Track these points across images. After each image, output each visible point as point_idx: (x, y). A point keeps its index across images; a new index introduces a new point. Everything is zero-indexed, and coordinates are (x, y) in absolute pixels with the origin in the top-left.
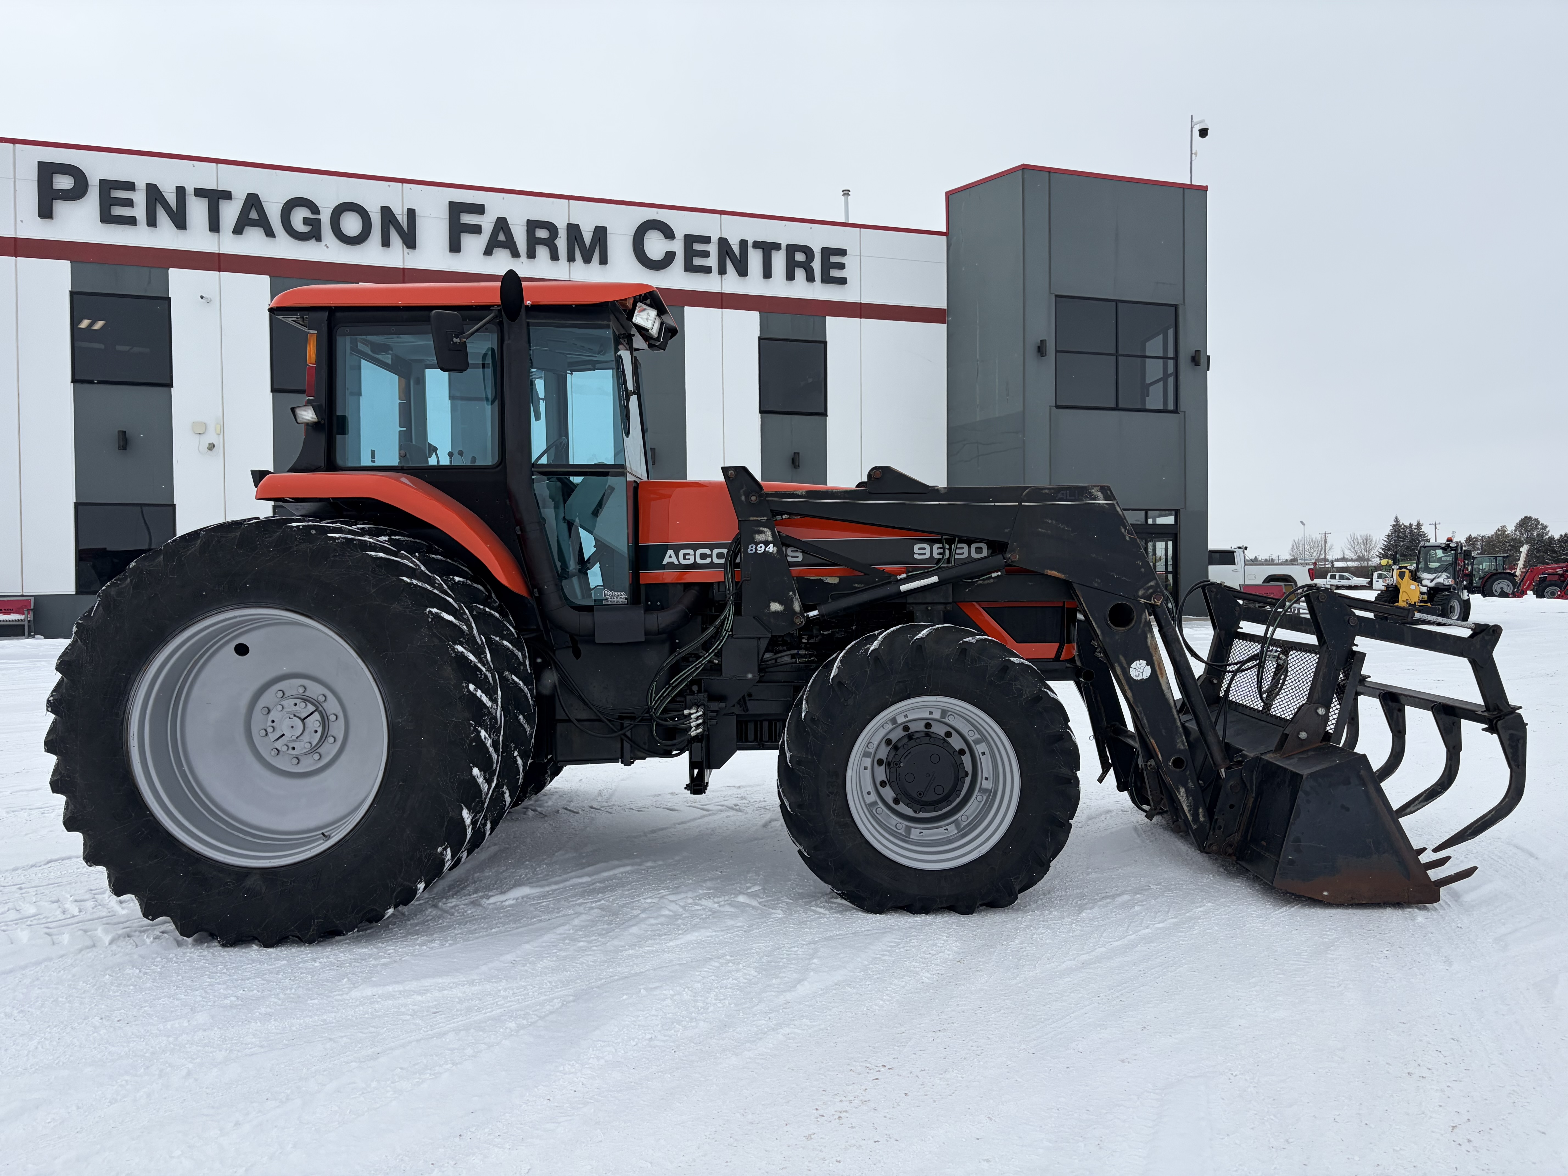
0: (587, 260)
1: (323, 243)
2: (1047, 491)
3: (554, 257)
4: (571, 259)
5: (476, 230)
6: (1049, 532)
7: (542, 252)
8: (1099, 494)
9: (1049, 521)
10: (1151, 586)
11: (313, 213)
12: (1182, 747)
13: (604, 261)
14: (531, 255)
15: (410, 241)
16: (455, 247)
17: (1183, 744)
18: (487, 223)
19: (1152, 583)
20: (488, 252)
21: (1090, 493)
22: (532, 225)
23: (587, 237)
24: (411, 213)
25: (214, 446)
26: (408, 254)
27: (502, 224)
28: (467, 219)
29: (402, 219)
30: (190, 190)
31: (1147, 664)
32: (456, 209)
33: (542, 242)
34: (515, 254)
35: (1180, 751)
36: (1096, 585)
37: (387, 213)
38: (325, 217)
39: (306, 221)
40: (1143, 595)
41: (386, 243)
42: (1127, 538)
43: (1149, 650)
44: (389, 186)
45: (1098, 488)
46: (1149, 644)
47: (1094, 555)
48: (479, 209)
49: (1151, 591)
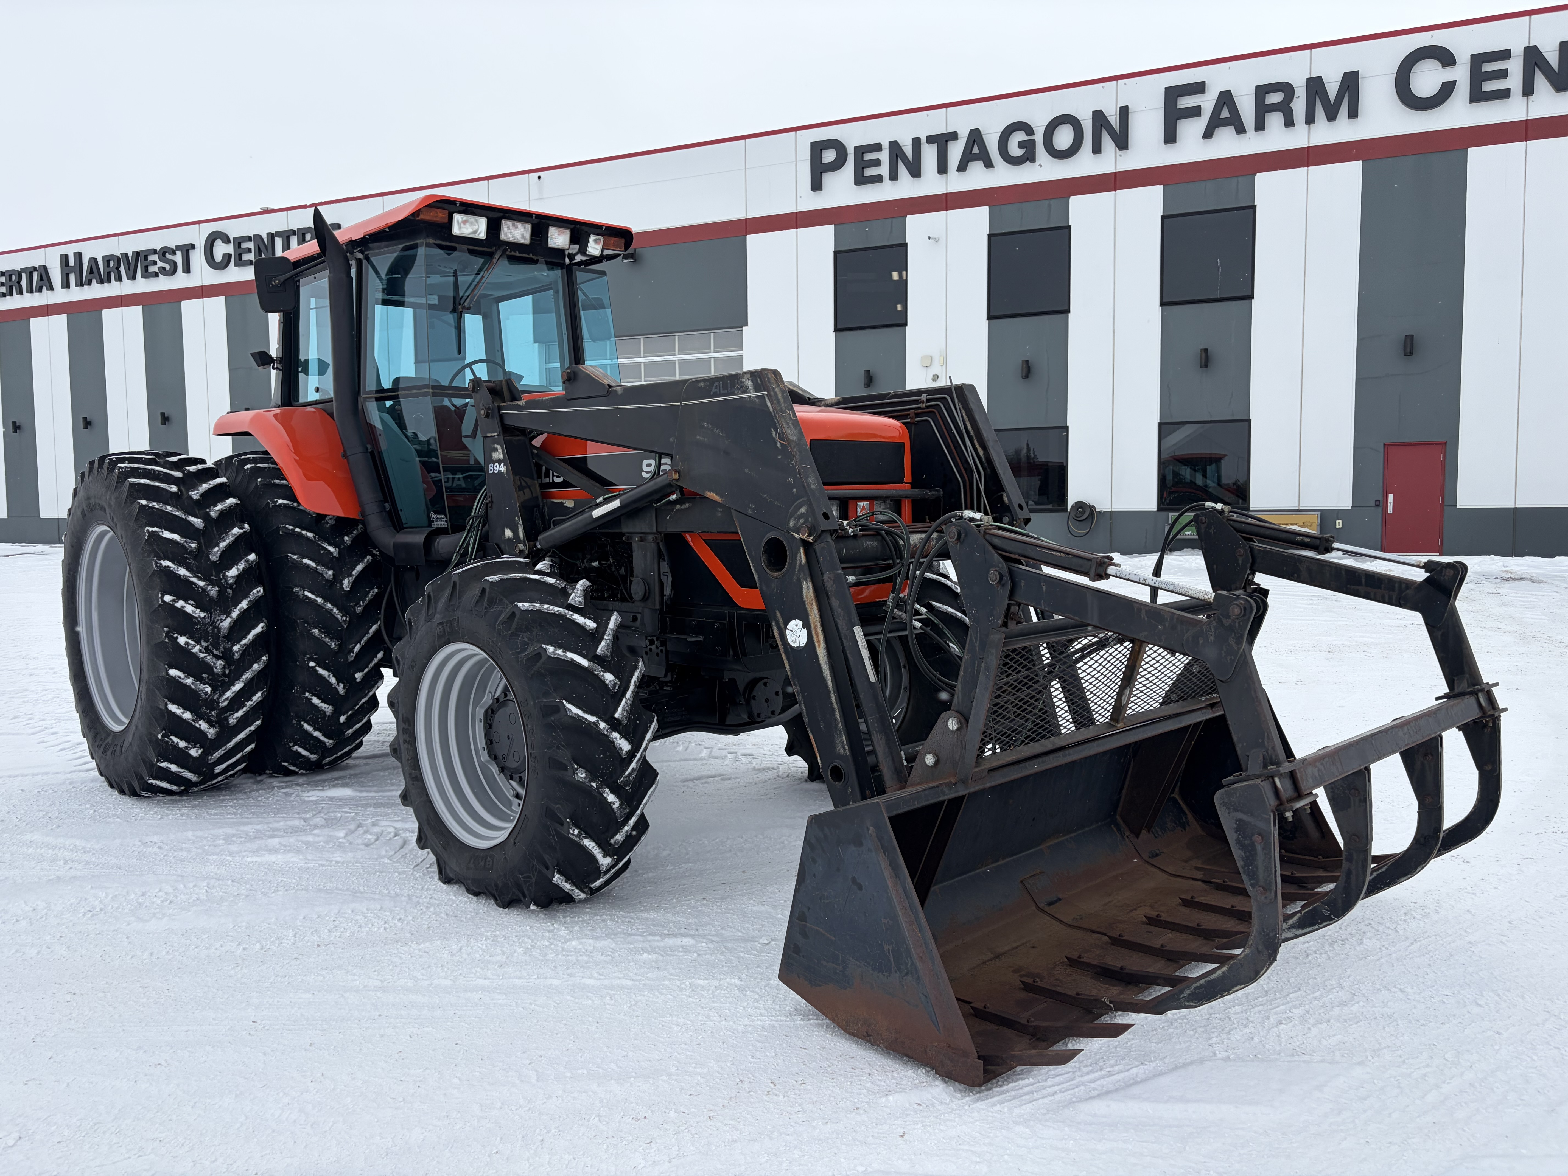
0: (1332, 116)
1: (1037, 163)
2: (702, 384)
3: (1289, 122)
4: (1310, 119)
5: (1195, 112)
6: (706, 440)
7: (1275, 120)
8: (750, 384)
9: (706, 424)
10: (802, 514)
11: (1028, 135)
12: (842, 752)
13: (1353, 113)
14: (1260, 126)
15: (1122, 142)
16: (1170, 137)
17: (844, 748)
18: (1207, 102)
19: (803, 510)
20: (1208, 134)
21: (742, 382)
22: (1262, 91)
23: (1332, 90)
24: (1124, 112)
25: (938, 377)
26: (1121, 156)
27: (1226, 99)
28: (1186, 102)
29: (1114, 120)
30: (924, 139)
31: (804, 626)
32: (1173, 94)
33: (1274, 108)
34: (1241, 129)
35: (840, 757)
36: (750, 512)
37: (1099, 117)
38: (1039, 137)
39: (1021, 145)
40: (795, 525)
41: (1097, 149)
42: (779, 445)
43: (805, 605)
44: (1103, 87)
45: (748, 376)
46: (805, 597)
47: (747, 471)
48: (1199, 88)
49: (801, 521)
